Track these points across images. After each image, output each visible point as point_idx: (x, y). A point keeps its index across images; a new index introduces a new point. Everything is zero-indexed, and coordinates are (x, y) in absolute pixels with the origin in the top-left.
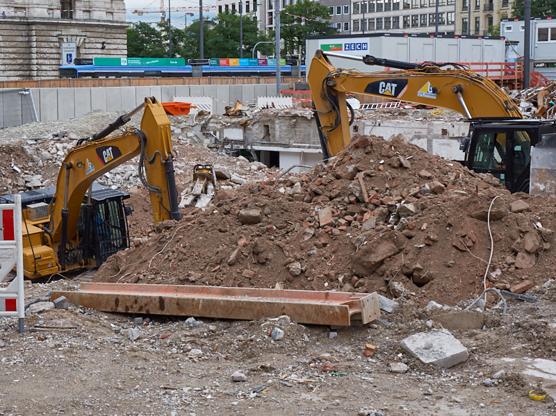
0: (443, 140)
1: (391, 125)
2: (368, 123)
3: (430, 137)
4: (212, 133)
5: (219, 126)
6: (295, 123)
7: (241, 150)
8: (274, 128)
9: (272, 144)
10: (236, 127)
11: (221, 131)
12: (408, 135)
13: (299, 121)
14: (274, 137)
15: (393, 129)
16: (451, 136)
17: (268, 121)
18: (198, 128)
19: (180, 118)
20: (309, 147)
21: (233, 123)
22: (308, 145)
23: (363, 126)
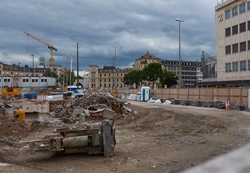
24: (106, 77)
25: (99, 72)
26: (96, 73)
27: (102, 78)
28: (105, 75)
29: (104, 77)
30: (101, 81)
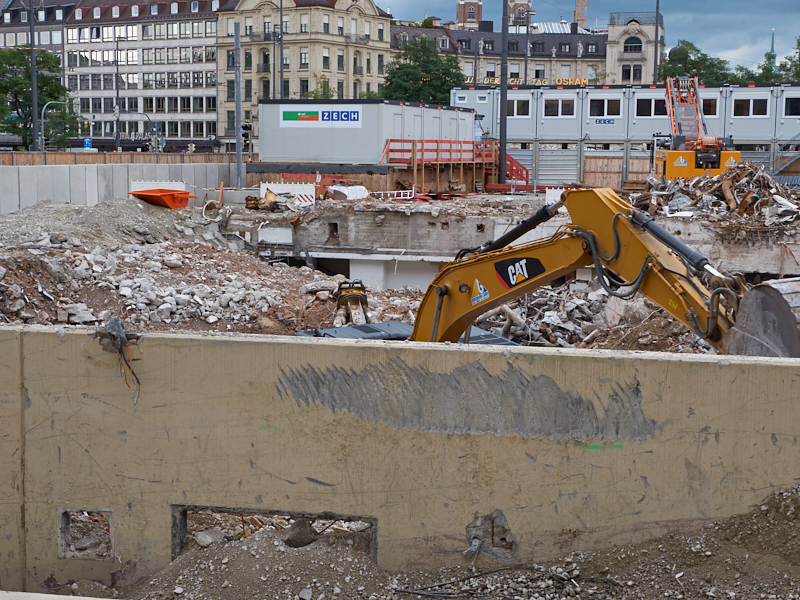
2: (500, 220)
4: (237, 234)
5: (249, 225)
6: (383, 220)
7: (290, 258)
8: (347, 228)
9: (344, 249)
10: (280, 226)
11: (254, 232)
13: (388, 217)
14: (346, 238)
17: (335, 217)
18: (215, 228)
19: (180, 213)
20: (406, 253)
21: (275, 220)
22: (404, 250)
23: (492, 224)
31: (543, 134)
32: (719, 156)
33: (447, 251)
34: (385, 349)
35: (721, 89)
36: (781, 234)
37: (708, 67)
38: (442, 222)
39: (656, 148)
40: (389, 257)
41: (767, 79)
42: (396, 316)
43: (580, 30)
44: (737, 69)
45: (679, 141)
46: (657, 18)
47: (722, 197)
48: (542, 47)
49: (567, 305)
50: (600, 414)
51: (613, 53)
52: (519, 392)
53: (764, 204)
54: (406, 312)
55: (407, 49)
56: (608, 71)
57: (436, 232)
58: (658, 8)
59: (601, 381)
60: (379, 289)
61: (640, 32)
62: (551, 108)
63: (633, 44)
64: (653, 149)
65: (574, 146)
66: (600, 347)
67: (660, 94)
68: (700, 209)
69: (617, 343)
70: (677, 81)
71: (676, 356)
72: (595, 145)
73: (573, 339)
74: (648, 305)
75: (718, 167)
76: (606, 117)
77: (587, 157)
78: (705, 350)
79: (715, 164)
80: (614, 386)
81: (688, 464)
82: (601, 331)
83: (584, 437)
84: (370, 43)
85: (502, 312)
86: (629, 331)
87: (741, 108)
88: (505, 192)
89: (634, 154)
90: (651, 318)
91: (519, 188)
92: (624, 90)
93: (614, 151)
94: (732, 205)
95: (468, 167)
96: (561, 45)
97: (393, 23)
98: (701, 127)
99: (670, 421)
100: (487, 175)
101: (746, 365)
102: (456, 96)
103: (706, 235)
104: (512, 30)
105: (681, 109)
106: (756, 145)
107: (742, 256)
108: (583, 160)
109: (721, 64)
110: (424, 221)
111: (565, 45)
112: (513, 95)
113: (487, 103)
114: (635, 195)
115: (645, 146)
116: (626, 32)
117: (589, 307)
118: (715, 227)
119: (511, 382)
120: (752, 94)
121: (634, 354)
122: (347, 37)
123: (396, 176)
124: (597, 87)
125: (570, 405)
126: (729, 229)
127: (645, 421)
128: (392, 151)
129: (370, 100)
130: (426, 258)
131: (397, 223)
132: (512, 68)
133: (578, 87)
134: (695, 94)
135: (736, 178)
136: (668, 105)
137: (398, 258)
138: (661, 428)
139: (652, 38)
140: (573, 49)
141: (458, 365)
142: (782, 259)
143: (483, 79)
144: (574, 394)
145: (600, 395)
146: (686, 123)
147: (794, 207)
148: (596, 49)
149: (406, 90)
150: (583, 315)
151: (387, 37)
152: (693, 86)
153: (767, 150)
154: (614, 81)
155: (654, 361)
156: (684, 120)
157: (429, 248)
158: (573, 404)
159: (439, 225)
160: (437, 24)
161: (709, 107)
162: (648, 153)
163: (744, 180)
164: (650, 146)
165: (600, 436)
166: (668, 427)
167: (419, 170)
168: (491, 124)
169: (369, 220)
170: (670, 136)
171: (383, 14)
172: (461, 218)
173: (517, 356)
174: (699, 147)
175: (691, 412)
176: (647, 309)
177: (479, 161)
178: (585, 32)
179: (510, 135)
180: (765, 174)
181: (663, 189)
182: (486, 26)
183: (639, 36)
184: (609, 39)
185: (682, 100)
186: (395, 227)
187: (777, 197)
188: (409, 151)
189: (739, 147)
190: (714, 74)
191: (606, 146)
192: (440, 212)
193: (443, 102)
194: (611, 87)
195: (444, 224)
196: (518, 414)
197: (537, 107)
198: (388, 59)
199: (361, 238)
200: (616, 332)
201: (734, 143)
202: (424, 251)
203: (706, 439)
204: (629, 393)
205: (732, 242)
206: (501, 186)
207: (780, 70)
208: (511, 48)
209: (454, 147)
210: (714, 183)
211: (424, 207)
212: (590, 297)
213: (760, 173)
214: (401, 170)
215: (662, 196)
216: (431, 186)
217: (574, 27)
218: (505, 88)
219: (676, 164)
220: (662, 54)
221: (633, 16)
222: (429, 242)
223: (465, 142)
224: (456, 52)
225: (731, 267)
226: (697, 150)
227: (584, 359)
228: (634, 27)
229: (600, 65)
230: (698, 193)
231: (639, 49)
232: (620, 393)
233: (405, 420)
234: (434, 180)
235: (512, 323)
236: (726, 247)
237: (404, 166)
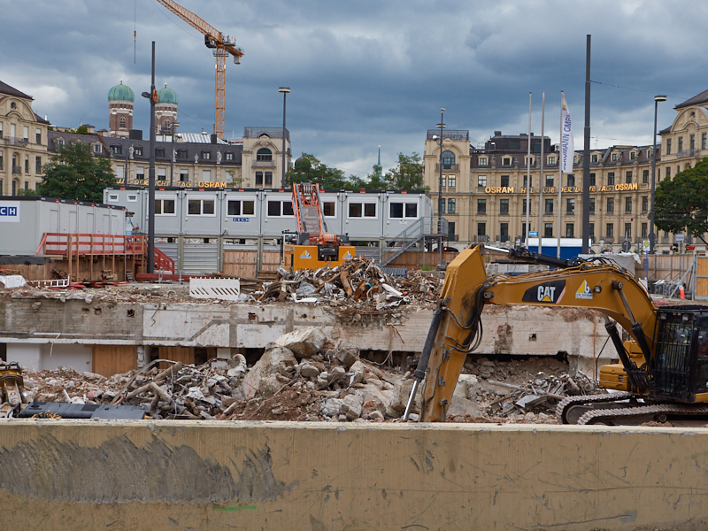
0: (251, 325)
1: (181, 308)
2: (148, 306)
3: (233, 322)
6: (40, 306)
8: (4, 314)
9: (1, 334)
12: (204, 321)
13: (44, 304)
14: (3, 324)
15: (184, 314)
16: (261, 320)
20: (61, 337)
22: (59, 334)
23: (141, 309)
24: (510, 189)
25: (474, 165)
26: (462, 168)
27: (489, 195)
28: (505, 182)
29: (498, 189)
30: (482, 208)
31: (188, 230)
32: (337, 251)
33: (100, 335)
34: (37, 427)
35: (338, 194)
36: (389, 316)
37: (326, 176)
38: (96, 307)
39: (284, 242)
40: (45, 341)
41: (375, 186)
42: (51, 395)
43: (219, 141)
44: (351, 179)
45: (304, 237)
46: (284, 133)
47: (340, 285)
48: (186, 154)
49: (209, 381)
50: (236, 479)
51: (248, 161)
52: (163, 462)
53: (375, 291)
54: (61, 391)
55: (63, 152)
56: (243, 177)
57: (89, 317)
58: (284, 125)
59: (237, 449)
60: (35, 370)
61: (270, 144)
62: (194, 208)
63: (264, 154)
64: (282, 244)
65: (215, 241)
66: (238, 418)
67: (287, 197)
68: (323, 295)
69: (253, 414)
70: (301, 187)
71: (302, 424)
72: (233, 240)
73: (215, 411)
74: (280, 380)
75: (337, 260)
76: (242, 215)
77: (226, 251)
78: (328, 418)
79: (335, 257)
80: (248, 452)
81: (313, 520)
82: (239, 404)
83: (222, 500)
84: (29, 146)
85: (151, 389)
86: (263, 403)
87: (355, 210)
88: (153, 280)
89: (266, 248)
90: (282, 391)
91: (165, 278)
92: (257, 193)
93: (249, 245)
94: (349, 293)
95: (119, 259)
96: (202, 153)
97: (50, 129)
98: (322, 226)
99: (297, 482)
100: (137, 266)
101: (360, 430)
102: (108, 195)
103: (328, 318)
104: (159, 139)
105: (305, 210)
106: (368, 242)
107: (358, 336)
108: (222, 253)
109: (338, 173)
110: (78, 307)
111: (206, 153)
112: (159, 196)
113: (137, 202)
114: (267, 284)
115: (276, 241)
116: (258, 144)
117: (228, 383)
118: (335, 311)
119: (154, 452)
120: (363, 199)
121: (264, 424)
122: (7, 140)
123: (52, 267)
124: (234, 190)
125: (209, 472)
126: (347, 313)
127: (275, 484)
128: (48, 243)
129: (28, 196)
130: (80, 341)
131: (53, 309)
132: (159, 172)
133: (218, 189)
134: (317, 197)
135: (352, 270)
136: (295, 207)
137: (52, 341)
138: (289, 489)
139: (281, 150)
140: (213, 157)
141: (106, 439)
142: (390, 338)
143: (133, 180)
144: (213, 462)
145: (235, 462)
146: (310, 222)
147: (399, 294)
148: (233, 157)
149: (61, 188)
150: (223, 390)
151: (44, 141)
152: (315, 191)
153: (377, 246)
154: (249, 185)
155: (282, 430)
156: (307, 219)
157: (83, 331)
158: (212, 471)
159: (92, 310)
160: (91, 131)
161: (329, 209)
162: (279, 248)
163: (358, 271)
164: (280, 242)
165: (236, 498)
166: (295, 487)
167: (74, 261)
168: (140, 220)
169: (26, 307)
170: (296, 233)
171: (41, 121)
172: (113, 304)
173: (161, 429)
174: (321, 243)
175: (315, 473)
176: (278, 383)
177: (130, 253)
178: (223, 142)
179: (157, 230)
180: (375, 266)
181: (291, 278)
182: (136, 135)
183: (269, 148)
184: (244, 149)
185: (306, 203)
186: (51, 313)
187: (385, 286)
188: (65, 244)
189: (354, 243)
190: (332, 182)
191: (243, 241)
192: (93, 299)
193: (97, 200)
194: (246, 190)
195: (97, 310)
196: (162, 482)
197: (182, 206)
198: (45, 160)
199: (18, 323)
200: (252, 404)
201: (350, 239)
202: (79, 334)
203: (328, 496)
204: (261, 458)
205: (350, 324)
206: (149, 276)
207: (385, 180)
208: (159, 154)
209: (107, 240)
210: (334, 273)
211: (78, 294)
212: (230, 373)
213: (371, 265)
214: (57, 261)
215: (290, 284)
216: (85, 276)
217: (214, 138)
218: (152, 189)
219: (302, 257)
220: (289, 163)
221: (264, 131)
222: (83, 326)
223: (117, 236)
224: (108, 156)
225: (349, 345)
226: (319, 246)
227: (221, 430)
228: (264, 140)
229: (236, 171)
230: (321, 282)
231: (269, 158)
232: (253, 459)
233: (55, 493)
234: (88, 270)
235: (159, 398)
236: (344, 329)
237: (60, 257)
